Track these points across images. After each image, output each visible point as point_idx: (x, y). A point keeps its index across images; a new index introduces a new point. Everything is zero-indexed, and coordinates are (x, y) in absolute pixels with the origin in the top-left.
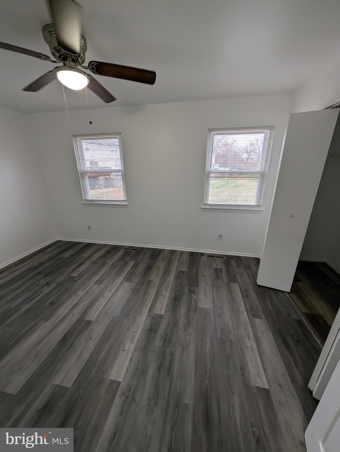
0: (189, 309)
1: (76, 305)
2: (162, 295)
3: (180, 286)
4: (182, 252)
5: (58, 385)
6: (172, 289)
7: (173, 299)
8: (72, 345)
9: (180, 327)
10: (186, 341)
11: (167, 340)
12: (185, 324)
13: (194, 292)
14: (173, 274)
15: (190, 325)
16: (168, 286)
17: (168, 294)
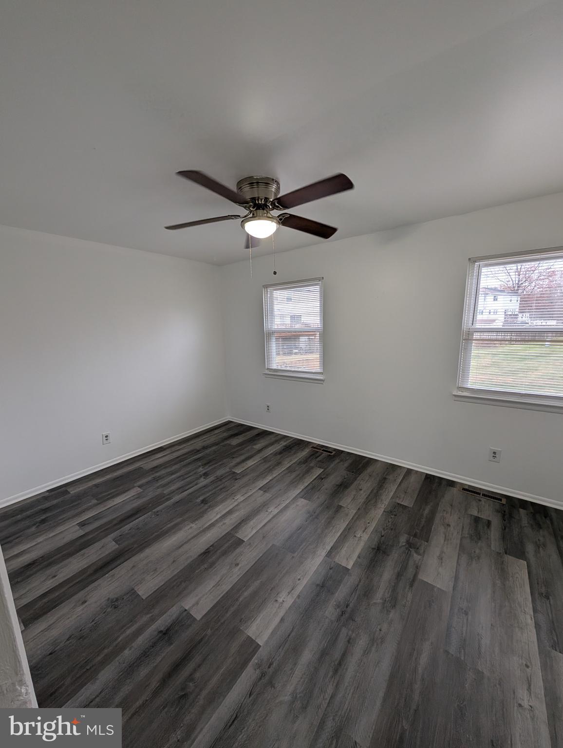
0: (399, 576)
1: (230, 512)
2: (355, 536)
3: (392, 529)
4: (409, 472)
5: (186, 610)
6: (375, 530)
7: (373, 549)
8: (212, 565)
9: (374, 601)
10: (380, 630)
11: (347, 615)
12: (385, 601)
13: (418, 548)
14: (383, 505)
15: (395, 606)
16: (369, 523)
17: (365, 537)
